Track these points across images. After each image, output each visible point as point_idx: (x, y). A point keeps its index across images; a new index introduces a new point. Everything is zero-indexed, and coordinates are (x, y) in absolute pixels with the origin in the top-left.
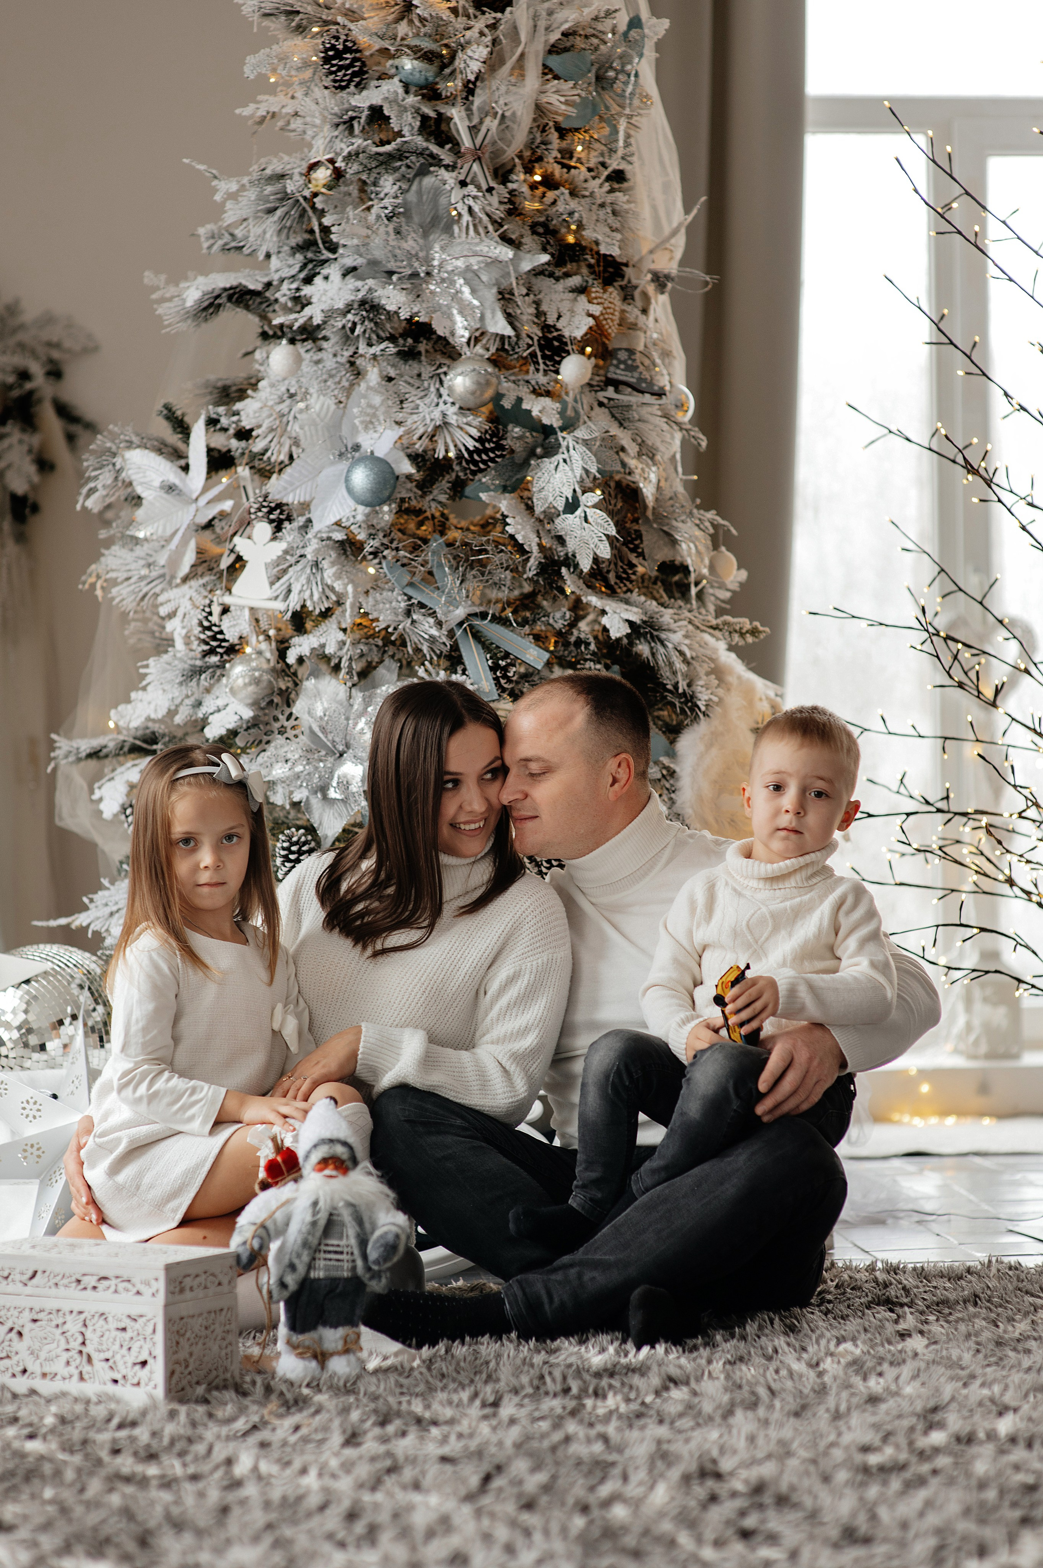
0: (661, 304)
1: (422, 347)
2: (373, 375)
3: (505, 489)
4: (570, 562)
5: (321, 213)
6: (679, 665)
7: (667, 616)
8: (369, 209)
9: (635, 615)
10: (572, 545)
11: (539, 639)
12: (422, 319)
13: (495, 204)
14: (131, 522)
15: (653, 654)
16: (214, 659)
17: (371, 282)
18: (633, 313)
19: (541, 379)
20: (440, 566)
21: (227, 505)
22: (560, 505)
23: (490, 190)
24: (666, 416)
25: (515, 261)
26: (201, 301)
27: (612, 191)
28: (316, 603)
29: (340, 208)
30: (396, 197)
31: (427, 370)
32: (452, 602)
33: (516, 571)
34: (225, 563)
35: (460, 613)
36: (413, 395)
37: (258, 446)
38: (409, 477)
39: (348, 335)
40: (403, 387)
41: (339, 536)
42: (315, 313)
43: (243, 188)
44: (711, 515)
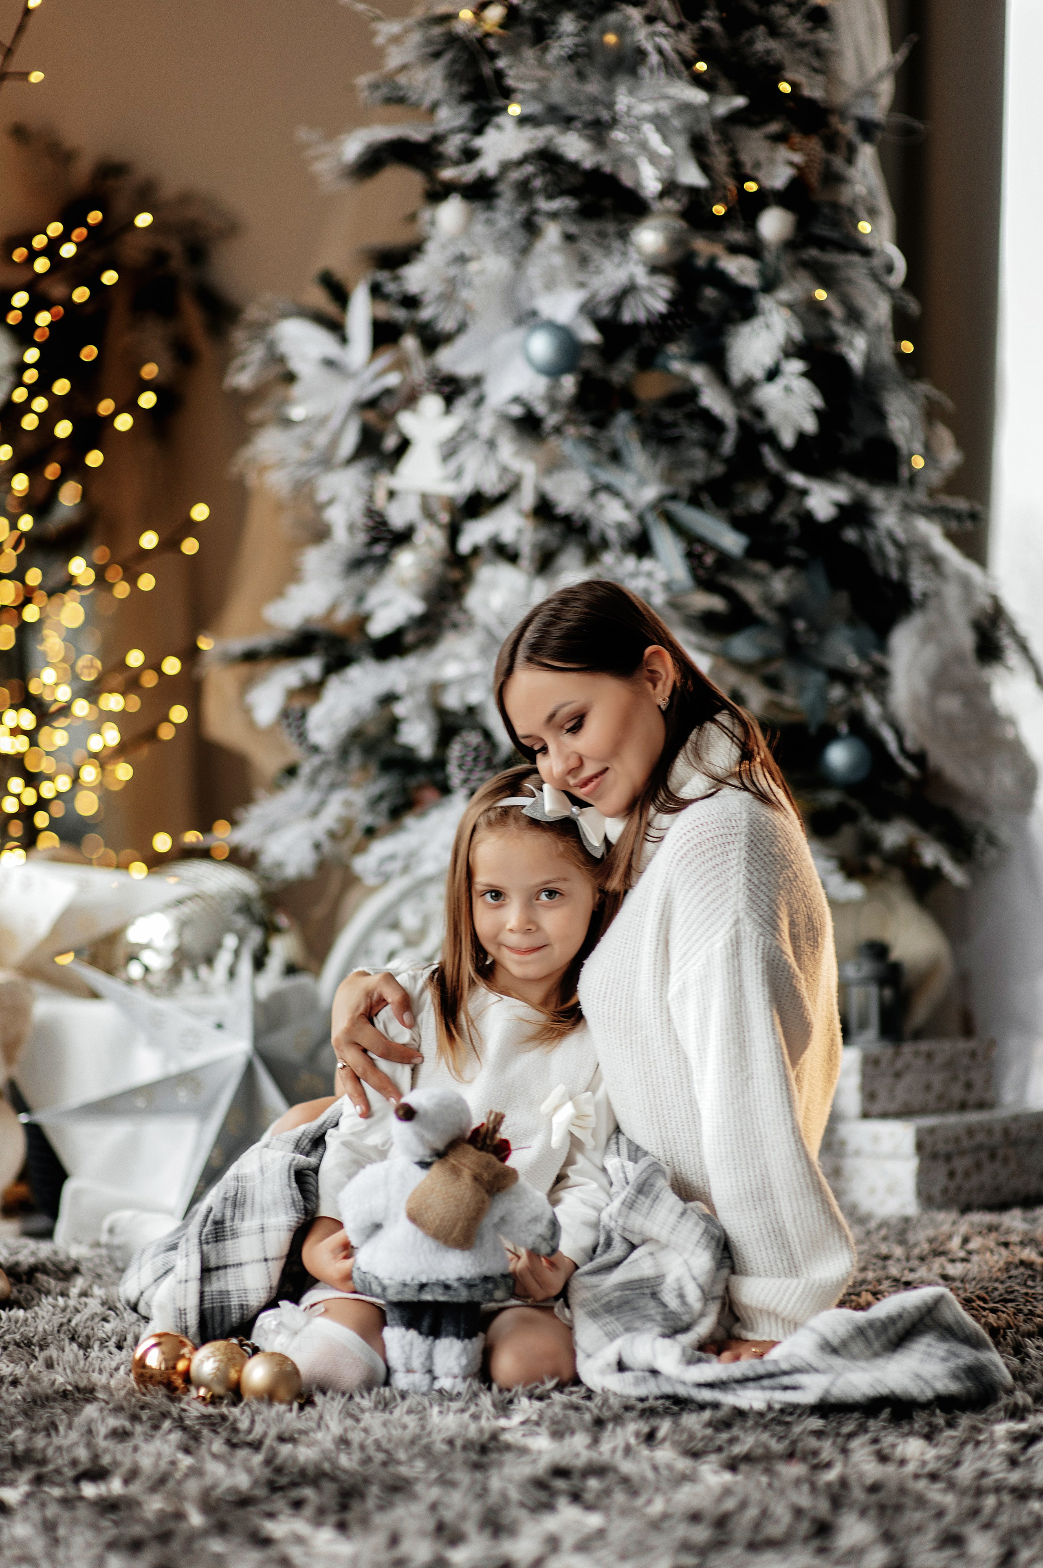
0: (867, 154)
1: (607, 202)
2: (552, 233)
3: (696, 358)
4: (771, 437)
5: (493, 56)
6: (891, 551)
7: (877, 497)
8: (545, 50)
9: (841, 495)
10: (773, 418)
11: (738, 524)
12: (608, 169)
13: (685, 42)
14: (286, 401)
15: (863, 538)
16: (379, 550)
17: (549, 131)
18: (838, 162)
19: (737, 236)
20: (627, 443)
21: (392, 380)
22: (759, 374)
23: (679, 27)
24: (875, 277)
25: (708, 106)
26: (361, 156)
27: (811, 30)
28: (491, 485)
29: (513, 50)
30: (577, 35)
31: (611, 228)
32: (642, 482)
33: (711, 448)
34: (390, 442)
35: (650, 493)
36: (596, 255)
37: (425, 314)
38: (592, 347)
39: (524, 191)
40: (585, 245)
41: (517, 411)
42: (488, 164)
43: (407, 31)
44: (923, 388)
